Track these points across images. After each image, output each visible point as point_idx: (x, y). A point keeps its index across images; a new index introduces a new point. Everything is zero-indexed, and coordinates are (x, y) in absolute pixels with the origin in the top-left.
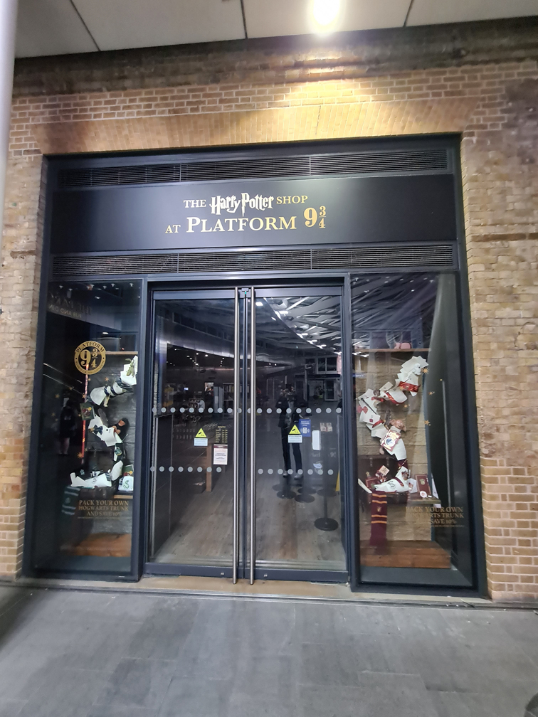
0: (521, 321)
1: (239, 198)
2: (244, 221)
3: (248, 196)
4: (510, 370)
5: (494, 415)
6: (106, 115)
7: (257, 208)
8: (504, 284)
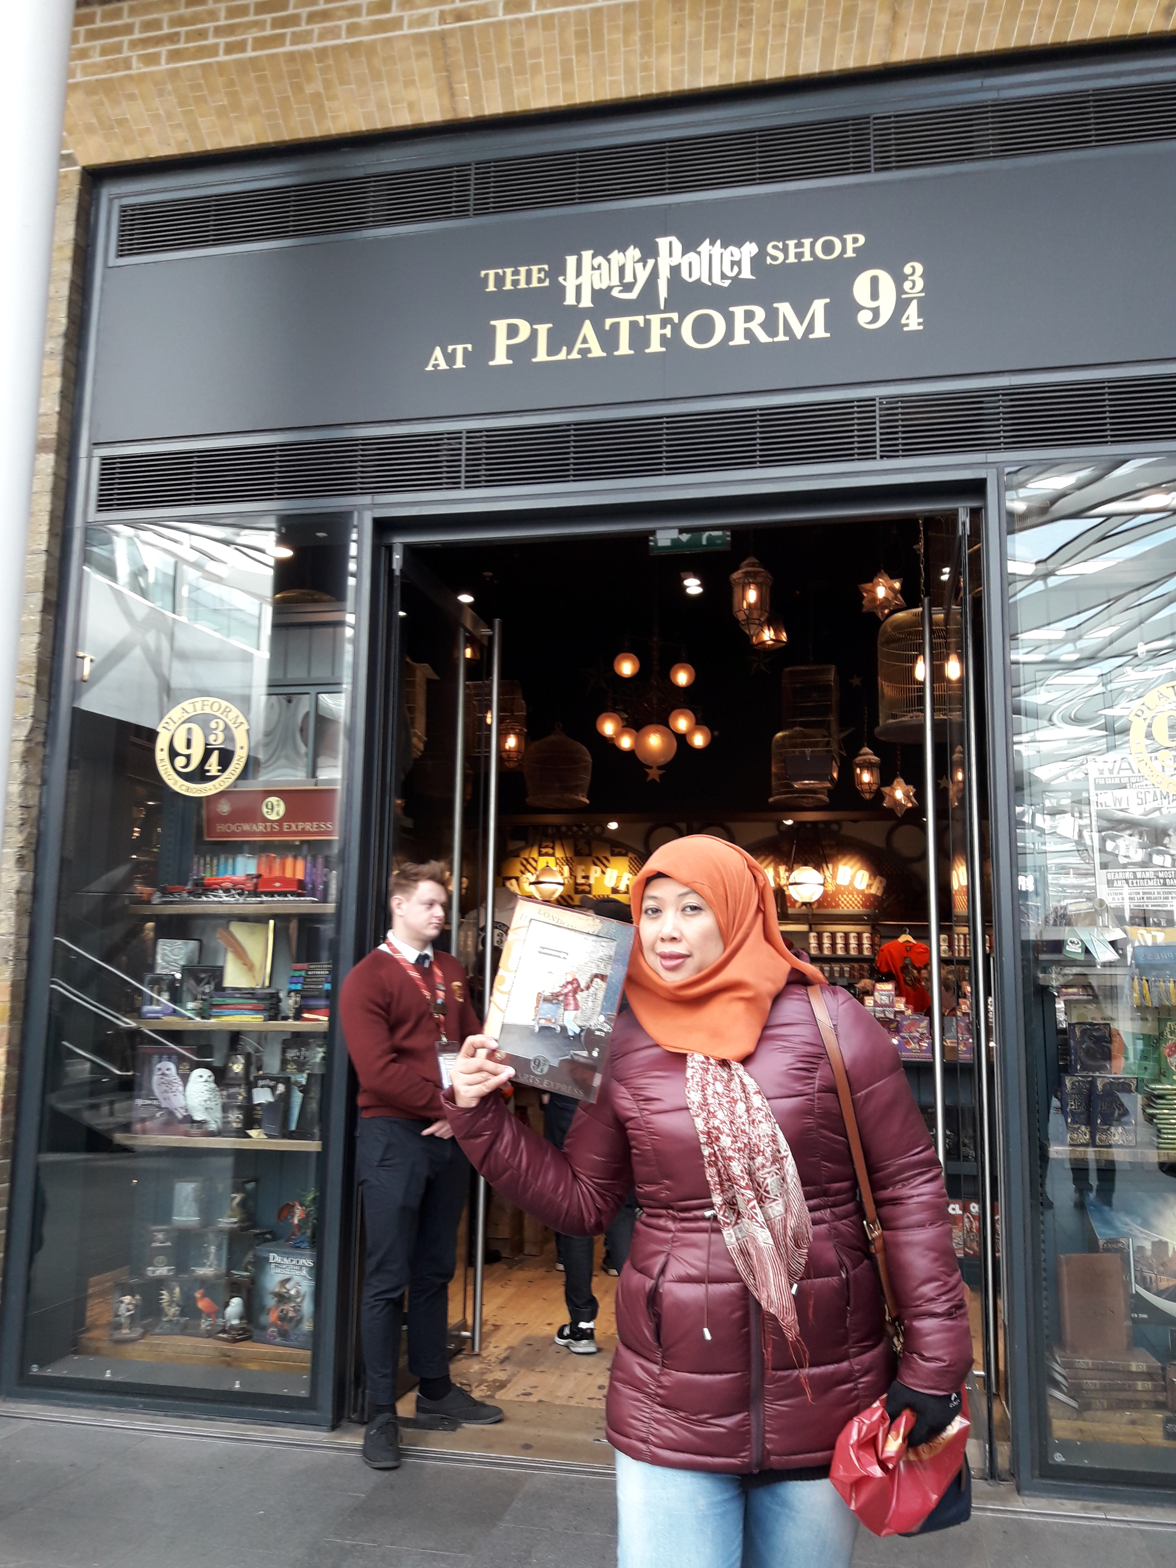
1: (650, 252)
2: (664, 323)
3: (677, 246)
6: (260, 43)
7: (705, 280)
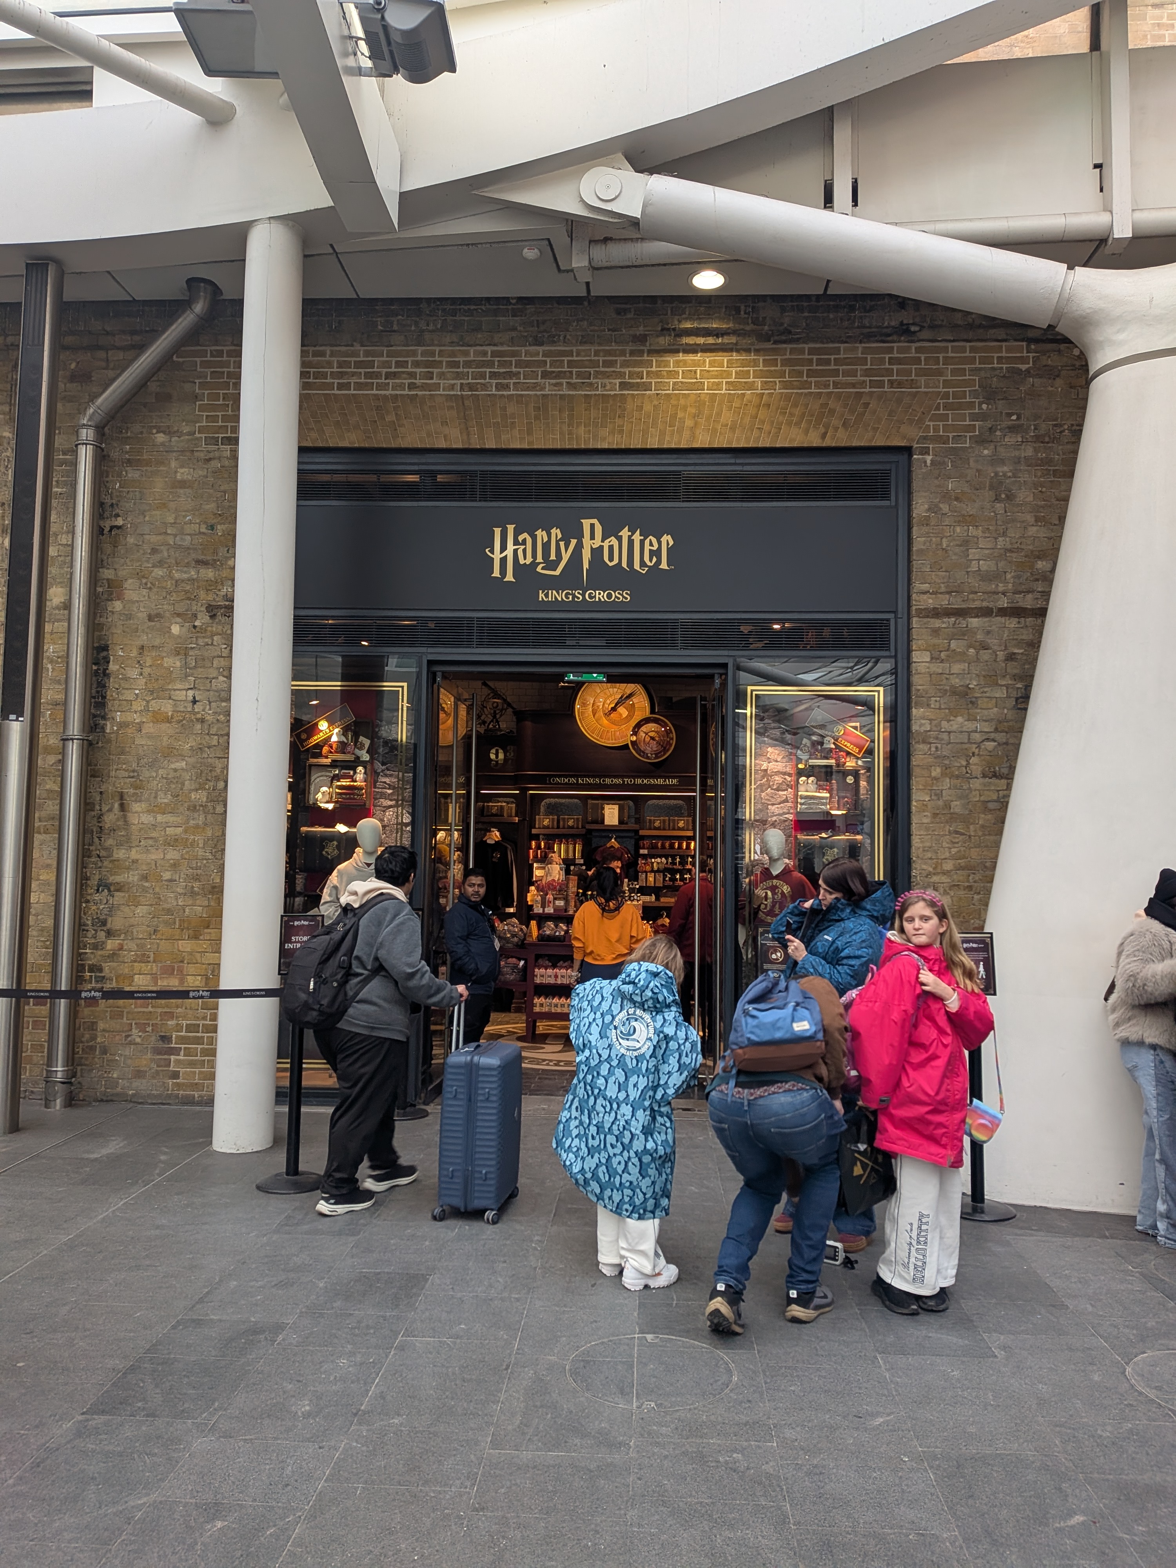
0: (977, 737)
4: (957, 806)
5: (931, 869)
8: (956, 681)
